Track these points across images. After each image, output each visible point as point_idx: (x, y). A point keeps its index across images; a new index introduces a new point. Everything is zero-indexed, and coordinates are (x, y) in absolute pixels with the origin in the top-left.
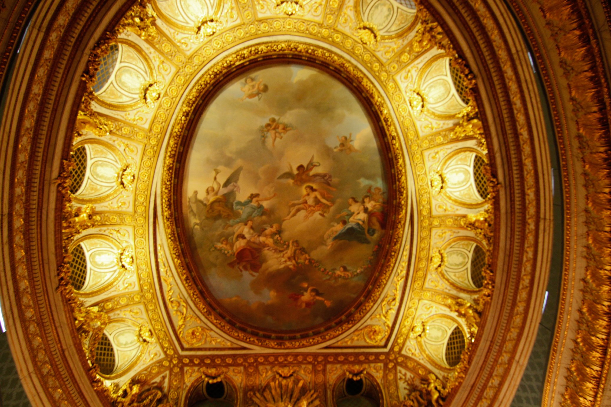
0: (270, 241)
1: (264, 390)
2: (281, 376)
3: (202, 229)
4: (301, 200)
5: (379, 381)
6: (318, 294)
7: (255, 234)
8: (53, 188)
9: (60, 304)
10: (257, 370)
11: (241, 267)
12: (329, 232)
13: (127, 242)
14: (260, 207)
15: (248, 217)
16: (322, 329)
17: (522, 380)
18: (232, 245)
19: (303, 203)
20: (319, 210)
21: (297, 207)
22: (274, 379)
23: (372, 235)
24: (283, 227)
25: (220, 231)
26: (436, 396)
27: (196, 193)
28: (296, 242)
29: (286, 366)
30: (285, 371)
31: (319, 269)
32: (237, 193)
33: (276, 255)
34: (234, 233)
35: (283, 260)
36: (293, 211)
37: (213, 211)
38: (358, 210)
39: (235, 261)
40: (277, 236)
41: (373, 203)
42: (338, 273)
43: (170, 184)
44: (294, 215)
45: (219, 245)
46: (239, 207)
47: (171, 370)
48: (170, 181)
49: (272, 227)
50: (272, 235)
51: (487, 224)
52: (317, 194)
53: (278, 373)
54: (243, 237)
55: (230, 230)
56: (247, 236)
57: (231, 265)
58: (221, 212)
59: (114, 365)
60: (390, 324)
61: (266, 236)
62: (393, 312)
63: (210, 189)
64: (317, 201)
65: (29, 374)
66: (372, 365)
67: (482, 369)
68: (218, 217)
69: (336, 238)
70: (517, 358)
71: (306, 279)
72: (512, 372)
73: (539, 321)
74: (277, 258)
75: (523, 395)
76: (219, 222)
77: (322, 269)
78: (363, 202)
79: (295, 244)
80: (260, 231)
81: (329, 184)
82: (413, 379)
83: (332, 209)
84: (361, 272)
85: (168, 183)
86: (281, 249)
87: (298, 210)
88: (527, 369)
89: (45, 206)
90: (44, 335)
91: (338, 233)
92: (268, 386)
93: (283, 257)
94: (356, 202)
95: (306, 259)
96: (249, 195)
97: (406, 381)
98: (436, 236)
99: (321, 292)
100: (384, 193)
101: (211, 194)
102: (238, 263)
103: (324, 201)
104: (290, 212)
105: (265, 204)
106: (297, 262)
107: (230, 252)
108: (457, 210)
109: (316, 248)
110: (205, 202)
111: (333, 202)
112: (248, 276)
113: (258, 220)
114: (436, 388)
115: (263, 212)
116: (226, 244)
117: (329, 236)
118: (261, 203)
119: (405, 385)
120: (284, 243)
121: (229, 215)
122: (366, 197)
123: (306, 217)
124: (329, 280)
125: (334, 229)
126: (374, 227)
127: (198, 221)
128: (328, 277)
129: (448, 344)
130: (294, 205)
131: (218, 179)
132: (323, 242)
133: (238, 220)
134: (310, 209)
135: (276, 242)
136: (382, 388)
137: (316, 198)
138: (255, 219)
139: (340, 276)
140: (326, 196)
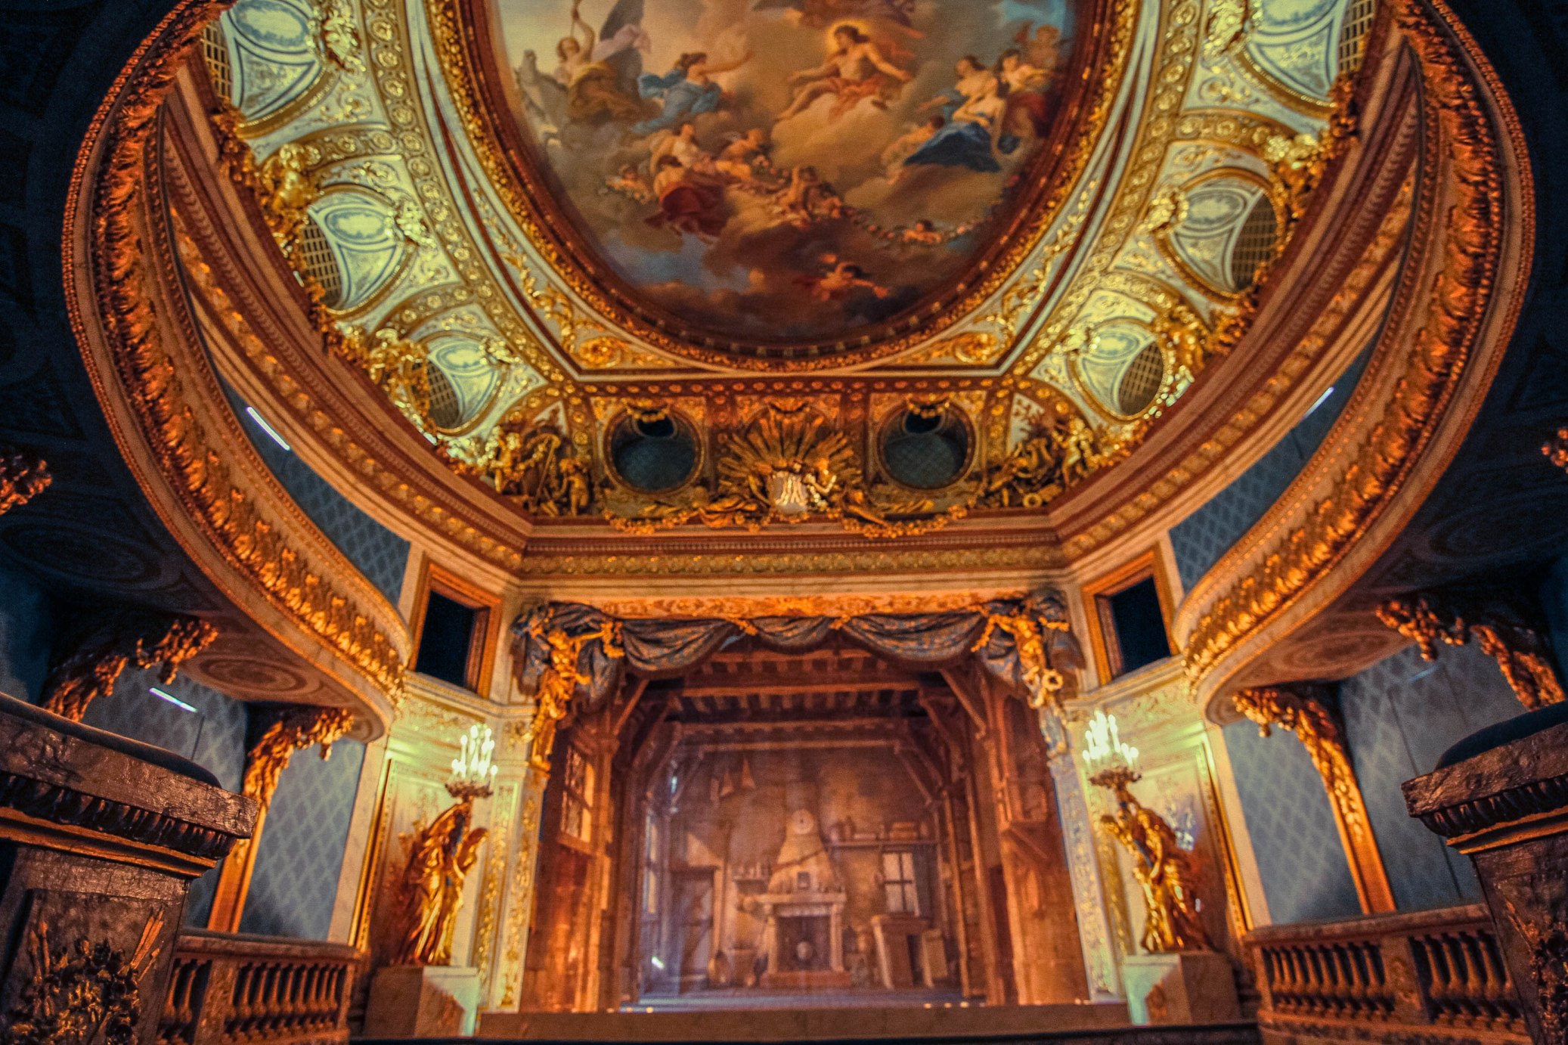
0: (743, 170)
1: (748, 431)
2: (778, 410)
3: (567, 145)
4: (823, 68)
5: (973, 417)
6: (858, 273)
7: (702, 154)
8: (225, 183)
9: (342, 371)
10: (732, 402)
11: (677, 227)
12: (895, 147)
13: (396, 189)
14: (712, 88)
15: (681, 114)
16: (866, 339)
17: (1219, 495)
18: (649, 181)
19: (828, 76)
20: (871, 93)
21: (810, 87)
22: (765, 413)
23: (1010, 152)
24: (774, 135)
25: (614, 149)
26: (1073, 458)
27: (530, 56)
28: (810, 172)
29: (788, 395)
30: (790, 403)
31: (865, 228)
32: (643, 53)
33: (760, 200)
34: (650, 154)
35: (777, 209)
36: (801, 96)
37: (587, 102)
38: (982, 89)
39: (661, 215)
40: (761, 158)
41: (1026, 70)
42: (910, 234)
43: (461, 52)
44: (804, 106)
45: (618, 182)
46: (652, 90)
47: (566, 403)
48: (457, 42)
49: (745, 137)
50: (748, 157)
51: (1301, 182)
52: (867, 48)
53: (774, 407)
54: (675, 162)
55: (638, 146)
56: (684, 159)
57: (655, 222)
58: (610, 106)
59: (456, 402)
60: (1015, 330)
61: (731, 158)
62: (1029, 308)
63: (566, 45)
64: (868, 69)
65: (353, 486)
66: (963, 394)
67: (1165, 451)
68: (602, 117)
69: (911, 161)
70: (1228, 460)
71: (833, 248)
72: (1210, 477)
73: (1292, 425)
74: (763, 207)
75: (1209, 516)
76: (607, 129)
77: (873, 228)
78: (999, 68)
79: (807, 175)
80: (717, 148)
81: (905, 21)
82: (1042, 416)
83: (908, 90)
84: (967, 233)
85: (454, 50)
86: (771, 187)
87: (815, 94)
88: (1234, 484)
89: (226, 220)
90: (338, 421)
91: (918, 149)
92: (754, 425)
93: (777, 203)
94: (977, 66)
95: (833, 207)
96: (676, 57)
97: (1026, 417)
98: (1178, 160)
99: (865, 271)
100: (1062, 42)
101: (574, 58)
102: (670, 219)
103: (886, 67)
104: (792, 100)
105: (725, 81)
106: (810, 214)
107: (647, 195)
108: (1257, 101)
109: (859, 183)
110: (561, 81)
111: (912, 69)
112: (696, 244)
113: (707, 121)
114: (1078, 444)
115: (718, 100)
116: (635, 179)
117: (896, 156)
118: (711, 77)
119: (1024, 425)
120: (779, 174)
121: (629, 112)
122: (1010, 53)
123: (836, 112)
124: (887, 248)
125: (910, 138)
126: (1017, 133)
127: (554, 129)
128: (885, 244)
129: (1133, 364)
130: (803, 81)
131: (584, 16)
132: (876, 168)
133: (654, 123)
134: (846, 91)
135: (757, 172)
136: (976, 427)
137: (865, 60)
138: (700, 118)
139: (914, 241)
140: (894, 53)
